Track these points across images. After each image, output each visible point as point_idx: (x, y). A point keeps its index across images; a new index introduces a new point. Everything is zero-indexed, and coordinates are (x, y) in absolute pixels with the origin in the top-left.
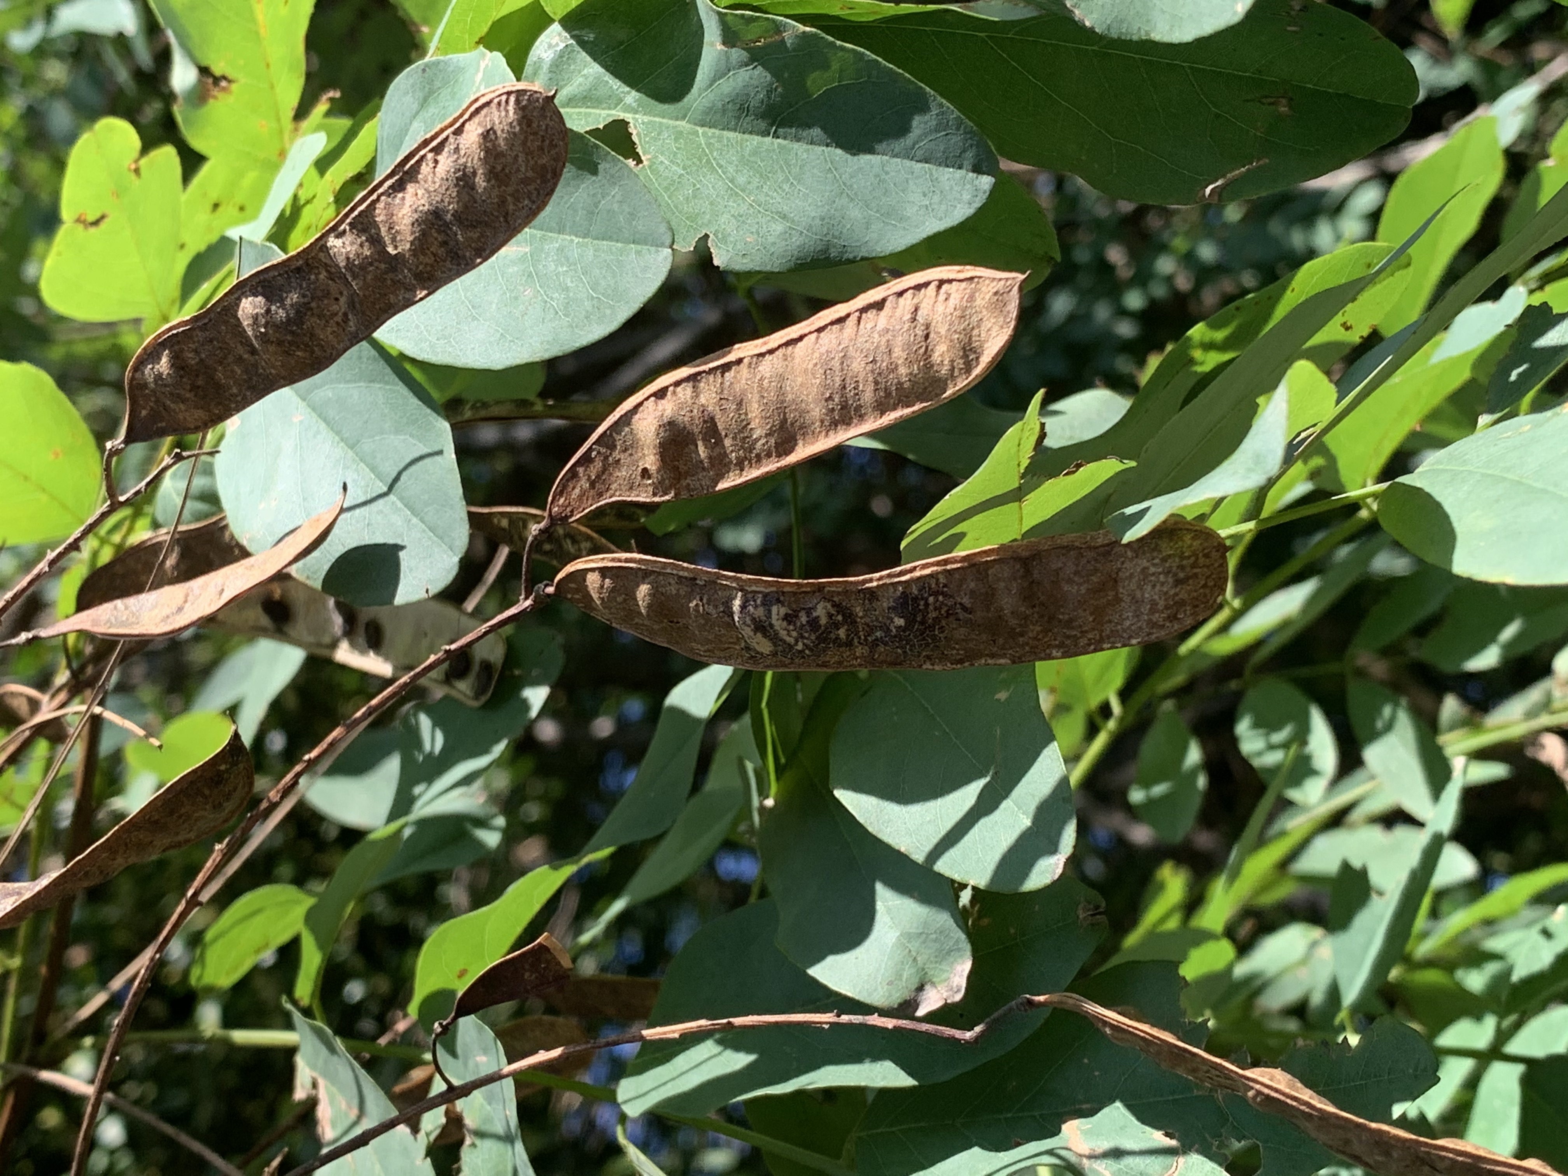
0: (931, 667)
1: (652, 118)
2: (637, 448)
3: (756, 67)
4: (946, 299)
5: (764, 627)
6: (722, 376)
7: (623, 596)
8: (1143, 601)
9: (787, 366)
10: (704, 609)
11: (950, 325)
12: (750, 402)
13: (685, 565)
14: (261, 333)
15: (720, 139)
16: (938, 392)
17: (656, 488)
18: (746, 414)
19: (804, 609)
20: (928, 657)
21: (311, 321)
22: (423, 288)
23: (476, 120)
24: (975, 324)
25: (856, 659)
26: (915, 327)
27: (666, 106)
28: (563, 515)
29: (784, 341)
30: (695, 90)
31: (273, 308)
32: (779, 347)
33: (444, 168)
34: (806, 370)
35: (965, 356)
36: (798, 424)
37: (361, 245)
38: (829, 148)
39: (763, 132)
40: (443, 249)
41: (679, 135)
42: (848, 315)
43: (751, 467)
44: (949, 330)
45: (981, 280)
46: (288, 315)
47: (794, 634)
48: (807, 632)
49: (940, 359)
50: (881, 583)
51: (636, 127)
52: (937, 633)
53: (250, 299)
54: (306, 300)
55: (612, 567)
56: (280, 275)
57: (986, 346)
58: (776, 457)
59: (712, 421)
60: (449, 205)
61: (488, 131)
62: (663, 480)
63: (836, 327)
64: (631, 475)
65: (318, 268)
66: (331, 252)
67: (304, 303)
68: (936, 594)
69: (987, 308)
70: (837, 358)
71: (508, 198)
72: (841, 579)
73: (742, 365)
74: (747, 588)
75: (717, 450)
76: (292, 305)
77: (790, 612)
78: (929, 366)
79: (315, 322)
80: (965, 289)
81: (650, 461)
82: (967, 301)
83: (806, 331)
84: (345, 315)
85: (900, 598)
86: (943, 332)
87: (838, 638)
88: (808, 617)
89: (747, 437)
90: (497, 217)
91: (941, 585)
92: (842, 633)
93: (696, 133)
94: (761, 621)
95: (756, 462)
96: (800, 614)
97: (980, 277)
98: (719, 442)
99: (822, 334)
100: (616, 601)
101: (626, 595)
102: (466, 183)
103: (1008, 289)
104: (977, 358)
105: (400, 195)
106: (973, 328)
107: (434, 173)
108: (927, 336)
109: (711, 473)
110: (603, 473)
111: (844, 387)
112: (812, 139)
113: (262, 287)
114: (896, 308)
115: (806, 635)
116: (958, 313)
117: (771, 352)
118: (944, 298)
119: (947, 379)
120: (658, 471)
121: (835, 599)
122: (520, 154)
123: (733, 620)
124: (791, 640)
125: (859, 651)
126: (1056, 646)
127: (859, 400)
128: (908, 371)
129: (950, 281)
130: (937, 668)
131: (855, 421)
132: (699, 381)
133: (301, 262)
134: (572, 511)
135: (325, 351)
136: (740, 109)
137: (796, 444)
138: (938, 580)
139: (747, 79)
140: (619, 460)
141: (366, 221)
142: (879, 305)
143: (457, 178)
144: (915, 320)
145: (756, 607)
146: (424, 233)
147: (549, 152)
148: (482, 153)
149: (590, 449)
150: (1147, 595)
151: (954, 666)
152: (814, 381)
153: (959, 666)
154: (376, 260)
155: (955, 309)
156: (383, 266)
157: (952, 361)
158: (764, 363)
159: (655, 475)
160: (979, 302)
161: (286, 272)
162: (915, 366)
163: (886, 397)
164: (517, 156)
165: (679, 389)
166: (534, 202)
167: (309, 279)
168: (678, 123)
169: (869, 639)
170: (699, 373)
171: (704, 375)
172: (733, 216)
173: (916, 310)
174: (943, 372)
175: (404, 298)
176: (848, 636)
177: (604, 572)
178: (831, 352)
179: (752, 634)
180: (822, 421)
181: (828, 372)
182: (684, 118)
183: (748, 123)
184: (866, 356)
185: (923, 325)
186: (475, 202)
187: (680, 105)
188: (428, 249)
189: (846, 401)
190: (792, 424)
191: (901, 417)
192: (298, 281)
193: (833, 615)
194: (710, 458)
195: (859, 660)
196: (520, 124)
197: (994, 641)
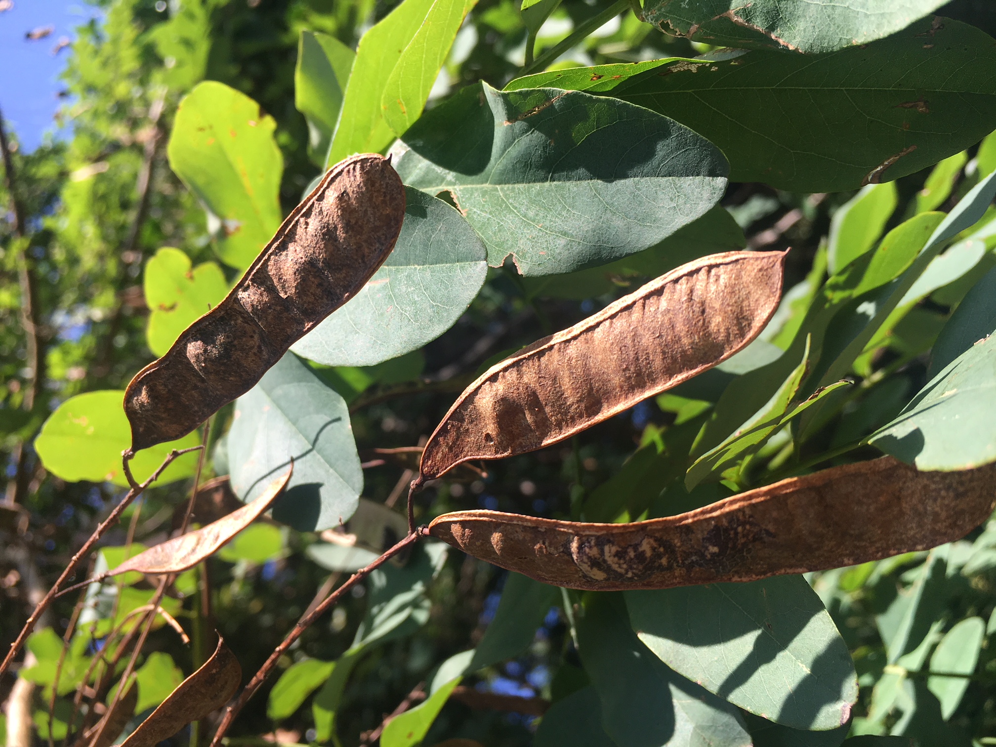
0: (739, 579)
1: (465, 186)
2: (480, 419)
3: (533, 131)
4: (717, 280)
5: (599, 563)
6: (539, 360)
7: (481, 541)
8: (926, 513)
9: (589, 347)
10: (547, 551)
11: (723, 300)
12: (562, 377)
13: (528, 517)
14: (202, 366)
15: (513, 190)
16: (716, 354)
17: (497, 447)
18: (560, 387)
19: (631, 546)
20: (737, 572)
21: (237, 355)
22: (309, 321)
23: (332, 187)
24: (745, 296)
25: (676, 578)
26: (693, 305)
27: (474, 177)
28: (431, 473)
29: (584, 328)
30: (492, 159)
31: (209, 348)
32: (581, 333)
33: (313, 227)
34: (604, 349)
35: (739, 324)
36: (602, 390)
37: (261, 295)
38: (593, 181)
39: (543, 179)
40: (319, 290)
41: (484, 193)
42: (634, 303)
43: (567, 426)
44: (722, 304)
45: (745, 261)
46: (219, 352)
47: (625, 566)
48: (635, 564)
49: (716, 328)
50: (696, 519)
51: (455, 193)
52: (745, 554)
53: (193, 343)
54: (230, 340)
55: (469, 521)
56: (210, 324)
57: (756, 313)
58: (587, 417)
59: (534, 394)
60: (319, 255)
61: (342, 194)
62: (502, 441)
63: (626, 313)
64: (478, 439)
65: (235, 315)
66: (241, 302)
67: (228, 342)
68: (743, 524)
69: (753, 283)
70: (629, 337)
71: (363, 244)
72: (661, 519)
73: (553, 351)
74: (581, 533)
75: (540, 416)
76: (221, 344)
77: (620, 549)
78: (707, 335)
79: (239, 355)
80: (731, 270)
81: (491, 428)
82: (735, 279)
83: (601, 319)
84: (259, 347)
85: (713, 530)
86: (717, 305)
87: (661, 565)
88: (635, 552)
89: (562, 404)
90: (356, 260)
91: (747, 517)
92: (664, 561)
93: (496, 190)
94: (595, 558)
95: (571, 422)
96: (629, 550)
97: (744, 259)
98: (541, 409)
99: (614, 320)
100: (476, 545)
101: (483, 540)
102: (330, 236)
103: (771, 265)
104: (749, 324)
105: (284, 253)
106: (743, 301)
107: (306, 232)
108: (703, 312)
109: (537, 433)
110: (457, 439)
111: (637, 359)
112: (580, 176)
113: (200, 334)
114: (674, 292)
115: (635, 566)
116: (728, 290)
117: (575, 338)
118: (715, 279)
119: (724, 344)
120: (498, 435)
121: (657, 535)
122: (368, 209)
123: (572, 558)
124: (623, 571)
125: (677, 573)
126: (846, 555)
127: (650, 367)
128: (690, 341)
129: (717, 266)
130: (744, 579)
131: (648, 384)
132: (522, 366)
133: (222, 313)
134: (438, 470)
135: (250, 375)
136: (524, 166)
137: (601, 406)
138: (744, 512)
139: (528, 142)
140: (468, 430)
141: (262, 276)
142: (659, 292)
143: (323, 234)
144: (692, 299)
145: (590, 548)
146: (303, 279)
147: (390, 205)
148: (339, 212)
149: (446, 424)
150: (929, 508)
151: (758, 577)
152: (612, 357)
153: (762, 576)
154: (273, 304)
155: (725, 287)
156: (278, 308)
157: (728, 329)
158: (570, 347)
159: (496, 438)
160: (745, 279)
161: (214, 321)
162: (696, 337)
163: (672, 363)
164: (366, 211)
165: (507, 373)
166: (383, 245)
167: (230, 325)
168: (484, 185)
169: (686, 562)
170: (521, 360)
171: (524, 361)
172: (528, 239)
173: (692, 291)
174: (720, 338)
175: (297, 330)
176: (669, 562)
177: (464, 524)
178: (623, 332)
179: (589, 569)
180: (621, 387)
181: (623, 348)
182: (486, 182)
183: (532, 175)
184: (653, 333)
185: (699, 303)
186: (339, 250)
187: (483, 174)
188: (309, 291)
189: (640, 370)
190: (597, 391)
191: (687, 377)
192: (223, 327)
193: (655, 548)
194: (535, 422)
195: (678, 579)
196: (365, 185)
197: (793, 556)
